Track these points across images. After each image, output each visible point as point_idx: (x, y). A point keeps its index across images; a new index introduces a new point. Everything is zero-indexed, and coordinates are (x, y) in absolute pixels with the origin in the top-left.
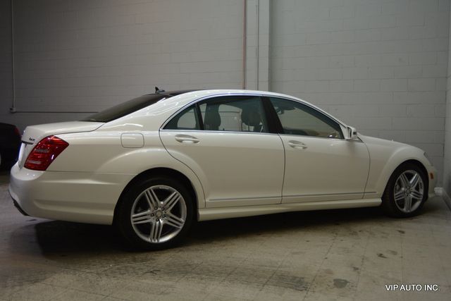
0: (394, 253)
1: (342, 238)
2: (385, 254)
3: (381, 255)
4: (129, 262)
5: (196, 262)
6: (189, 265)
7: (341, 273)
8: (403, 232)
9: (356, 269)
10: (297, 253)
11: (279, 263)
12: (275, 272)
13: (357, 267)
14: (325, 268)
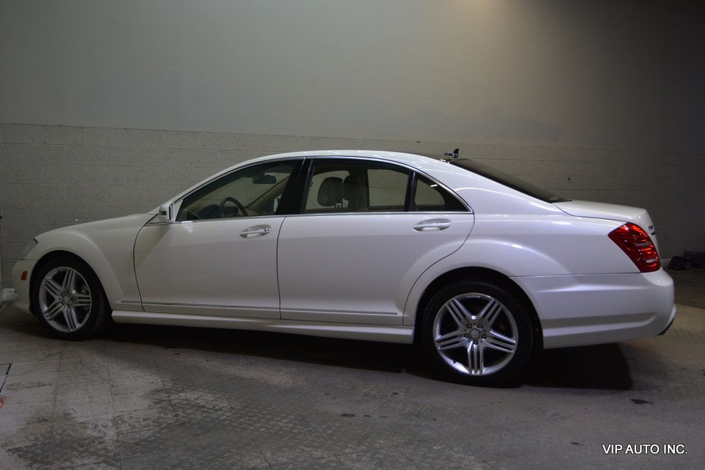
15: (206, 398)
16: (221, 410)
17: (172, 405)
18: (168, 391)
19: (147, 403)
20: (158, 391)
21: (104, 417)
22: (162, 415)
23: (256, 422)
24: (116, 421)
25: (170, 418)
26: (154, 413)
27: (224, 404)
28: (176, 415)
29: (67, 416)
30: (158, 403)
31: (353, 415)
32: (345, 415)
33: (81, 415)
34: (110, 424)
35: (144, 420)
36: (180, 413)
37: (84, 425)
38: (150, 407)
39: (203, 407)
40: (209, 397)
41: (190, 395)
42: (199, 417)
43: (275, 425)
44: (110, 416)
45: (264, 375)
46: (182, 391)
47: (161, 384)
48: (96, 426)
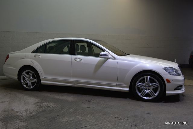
15: (50, 104)
16: (54, 107)
17: (41, 106)
18: (40, 103)
19: (34, 106)
20: (37, 103)
21: (23, 110)
22: (38, 109)
23: (64, 110)
24: (26, 111)
25: (40, 109)
26: (36, 108)
27: (55, 106)
28: (42, 109)
29: (12, 110)
30: (37, 106)
31: (90, 108)
32: (88, 108)
33: (16, 109)
34: (24, 112)
35: (34, 110)
36: (43, 108)
37: (17, 112)
38: (35, 107)
39: (50, 106)
40: (51, 104)
41: (46, 104)
42: (48, 109)
43: (69, 111)
44: (24, 110)
45: (66, 98)
46: (43, 103)
47: (38, 101)
48: (21, 112)
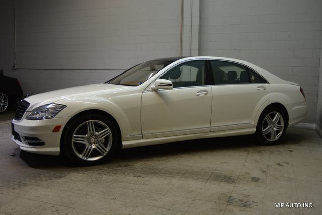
0: (288, 163)
1: (252, 154)
2: (281, 164)
3: (279, 164)
4: (116, 167)
5: (160, 167)
6: (157, 169)
7: (256, 174)
8: (292, 151)
9: (264, 172)
10: (225, 163)
11: (214, 169)
12: (212, 173)
13: (265, 170)
14: (244, 171)
